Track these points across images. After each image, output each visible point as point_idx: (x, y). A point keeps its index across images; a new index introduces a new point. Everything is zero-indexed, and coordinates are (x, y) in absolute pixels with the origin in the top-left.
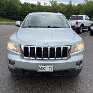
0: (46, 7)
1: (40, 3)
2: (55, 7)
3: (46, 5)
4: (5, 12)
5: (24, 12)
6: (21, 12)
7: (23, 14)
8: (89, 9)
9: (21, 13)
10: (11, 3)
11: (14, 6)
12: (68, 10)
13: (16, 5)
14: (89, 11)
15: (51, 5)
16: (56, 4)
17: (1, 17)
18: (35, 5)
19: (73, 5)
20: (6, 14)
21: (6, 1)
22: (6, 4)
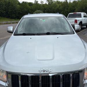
0: (43, 5)
1: (37, 2)
2: (52, 5)
3: (43, 3)
4: (5, 12)
5: (23, 10)
6: (19, 10)
7: (22, 12)
8: (84, 5)
9: (20, 12)
10: (10, 3)
11: (13, 5)
12: (64, 8)
13: (14, 5)
14: (84, 7)
15: (47, 3)
16: (53, 2)
17: (1, 17)
18: (33, 4)
19: (69, 2)
20: (5, 13)
21: (5, 1)
22: (5, 4)
